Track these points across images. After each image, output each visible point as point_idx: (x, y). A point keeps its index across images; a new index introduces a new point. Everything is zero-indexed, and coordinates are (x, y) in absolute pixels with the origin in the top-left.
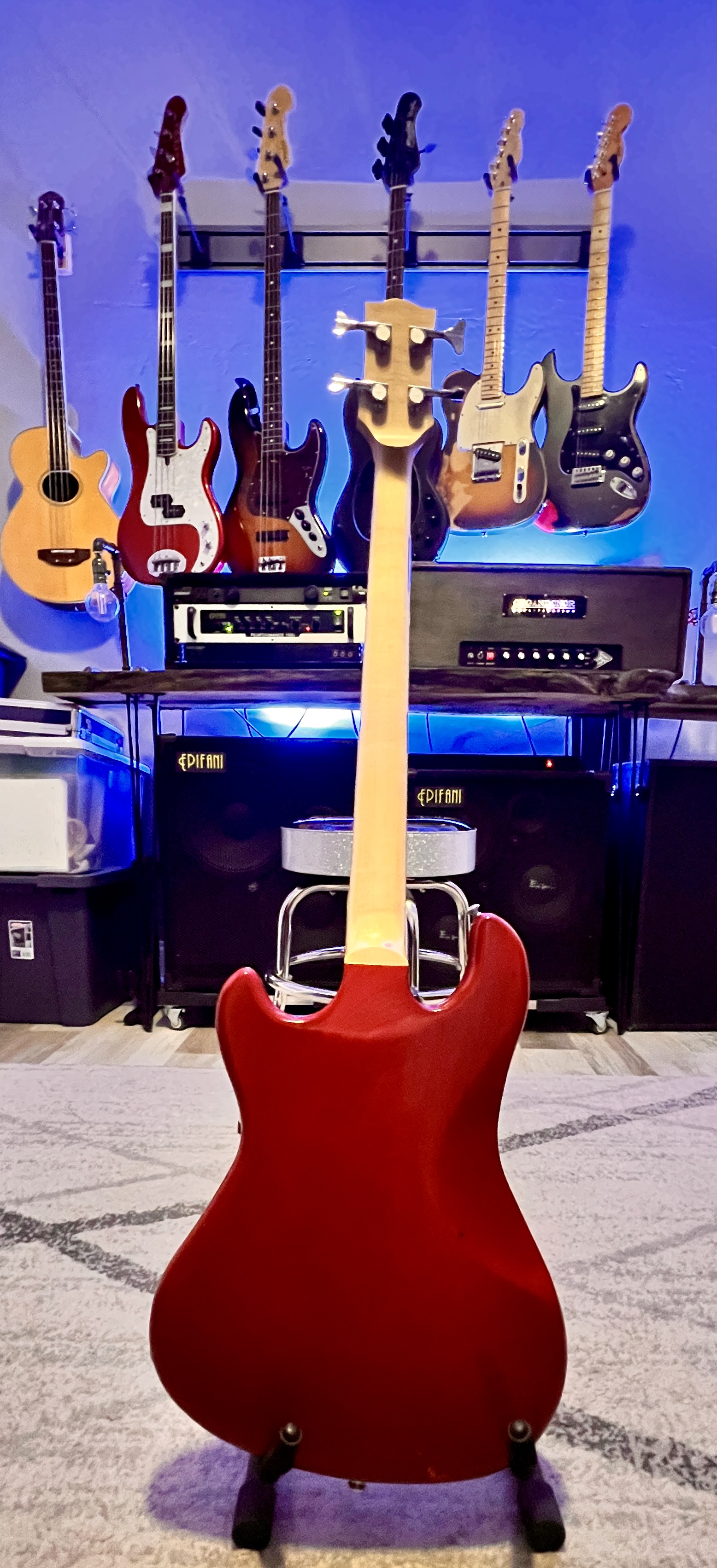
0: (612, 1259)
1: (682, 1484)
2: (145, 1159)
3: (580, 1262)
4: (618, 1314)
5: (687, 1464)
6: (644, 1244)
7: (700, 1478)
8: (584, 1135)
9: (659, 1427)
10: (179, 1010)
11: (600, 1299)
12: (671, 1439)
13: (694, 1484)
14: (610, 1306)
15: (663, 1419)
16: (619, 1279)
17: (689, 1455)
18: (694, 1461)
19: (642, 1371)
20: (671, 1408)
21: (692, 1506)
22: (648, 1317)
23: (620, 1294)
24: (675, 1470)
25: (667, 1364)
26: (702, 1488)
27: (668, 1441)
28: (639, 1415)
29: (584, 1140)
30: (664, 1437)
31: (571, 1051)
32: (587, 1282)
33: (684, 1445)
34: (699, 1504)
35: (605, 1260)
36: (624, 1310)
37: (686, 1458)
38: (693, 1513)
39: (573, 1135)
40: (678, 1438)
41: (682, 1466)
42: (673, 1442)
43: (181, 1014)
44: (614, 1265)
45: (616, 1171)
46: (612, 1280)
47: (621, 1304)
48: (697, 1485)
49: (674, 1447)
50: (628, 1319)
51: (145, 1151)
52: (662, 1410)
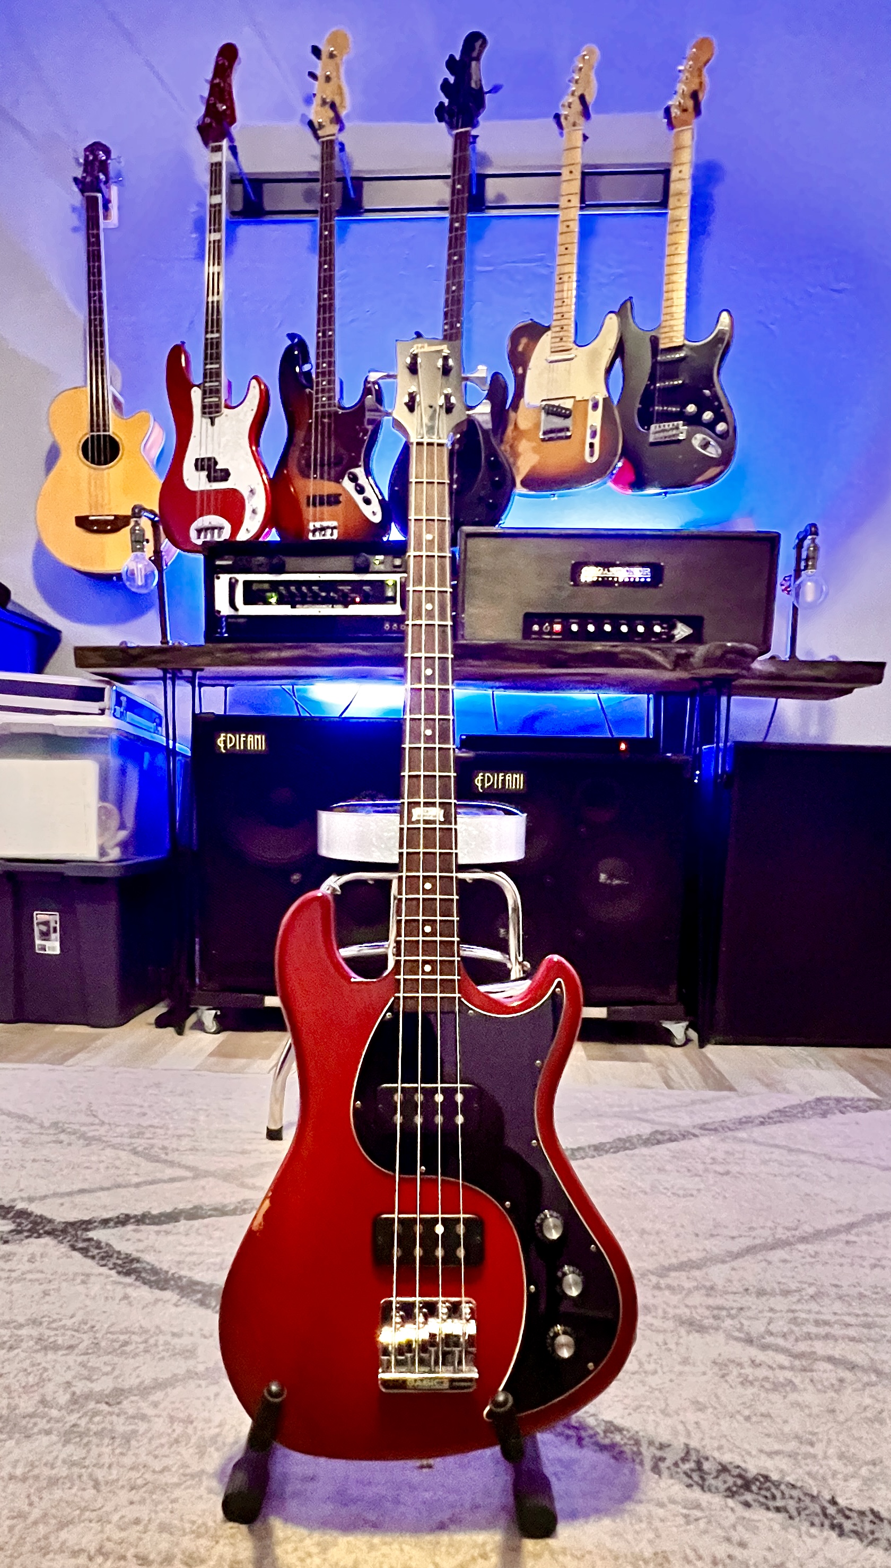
0: (653, 1274)
1: (689, 1486)
2: (165, 1161)
5: (699, 1467)
6: (690, 1260)
7: (710, 1481)
8: (644, 1149)
9: (676, 1432)
10: (214, 1012)
12: (687, 1445)
13: (702, 1488)
15: (681, 1426)
16: (657, 1293)
17: (702, 1460)
18: (706, 1466)
19: (667, 1381)
20: (691, 1417)
21: (698, 1506)
22: (683, 1331)
23: (656, 1307)
24: (686, 1473)
25: (694, 1374)
26: (710, 1490)
27: (683, 1446)
28: (656, 1422)
29: (642, 1155)
30: (679, 1443)
31: (644, 1065)
33: (698, 1451)
34: (704, 1504)
37: (699, 1463)
38: (698, 1513)
40: (693, 1444)
41: (692, 1470)
42: (688, 1448)
43: (216, 1016)
44: (655, 1279)
45: (673, 1187)
47: (655, 1317)
48: (706, 1489)
49: (688, 1453)
50: (661, 1332)
51: (167, 1154)
52: (680, 1418)
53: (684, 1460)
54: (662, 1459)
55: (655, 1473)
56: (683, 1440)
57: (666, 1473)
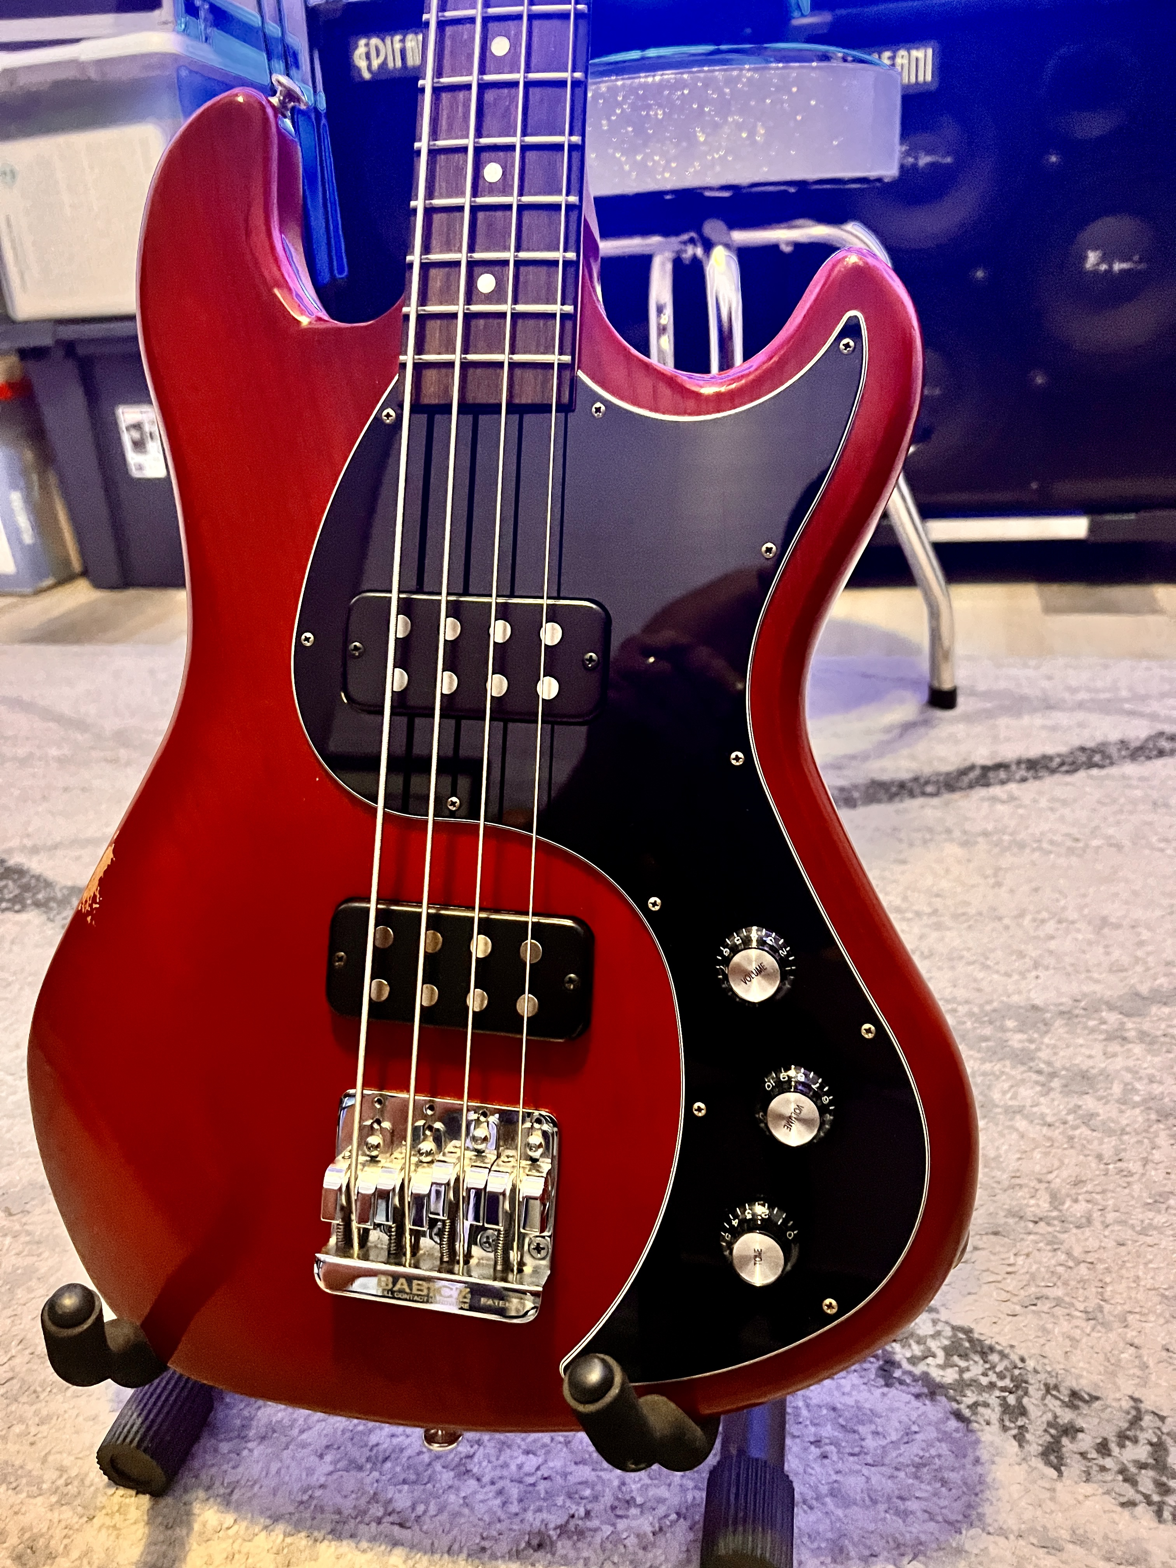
0: (1111, 1007)
1: (1130, 1504)
3: (1035, 1008)
4: (1088, 1119)
5: (1158, 1459)
8: (1130, 769)
9: (1113, 1368)
11: (1056, 1083)
12: (1135, 1402)
13: (1159, 1510)
14: (1075, 1100)
15: (1128, 1354)
16: (1114, 1047)
17: (1168, 1442)
19: (1110, 1244)
20: (1156, 1332)
21: (1143, 1558)
22: (1162, 1133)
23: (1107, 1077)
24: (1123, 1472)
27: (1127, 1404)
28: (1071, 1338)
29: (1124, 777)
30: (1118, 1394)
32: (1038, 1049)
33: (1161, 1421)
34: (1156, 1551)
35: (1094, 1007)
36: (1104, 1112)
37: (1158, 1450)
39: (1101, 767)
40: (1153, 1400)
41: (1143, 1466)
42: (1138, 1410)
44: (1113, 1018)
46: (1097, 1050)
47: (1104, 1100)
49: (1136, 1421)
50: (1110, 1133)
52: (1131, 1334)
53: (1123, 1438)
54: (1071, 1431)
55: (1049, 1463)
56: (1128, 1387)
57: (1074, 1467)
